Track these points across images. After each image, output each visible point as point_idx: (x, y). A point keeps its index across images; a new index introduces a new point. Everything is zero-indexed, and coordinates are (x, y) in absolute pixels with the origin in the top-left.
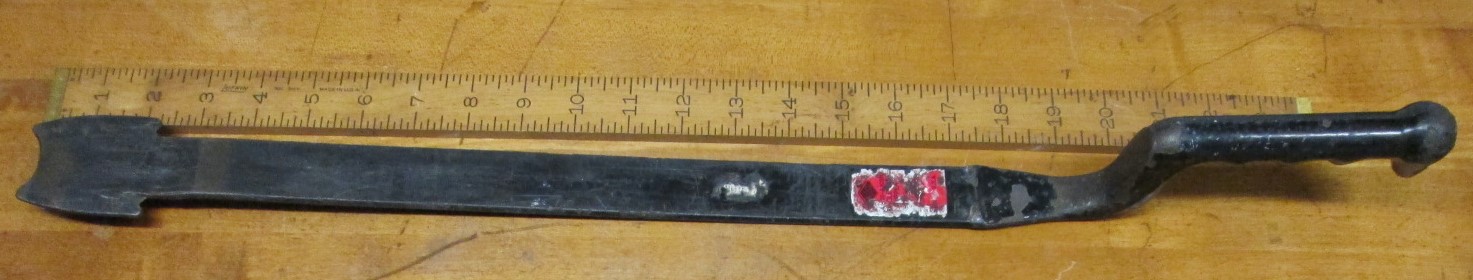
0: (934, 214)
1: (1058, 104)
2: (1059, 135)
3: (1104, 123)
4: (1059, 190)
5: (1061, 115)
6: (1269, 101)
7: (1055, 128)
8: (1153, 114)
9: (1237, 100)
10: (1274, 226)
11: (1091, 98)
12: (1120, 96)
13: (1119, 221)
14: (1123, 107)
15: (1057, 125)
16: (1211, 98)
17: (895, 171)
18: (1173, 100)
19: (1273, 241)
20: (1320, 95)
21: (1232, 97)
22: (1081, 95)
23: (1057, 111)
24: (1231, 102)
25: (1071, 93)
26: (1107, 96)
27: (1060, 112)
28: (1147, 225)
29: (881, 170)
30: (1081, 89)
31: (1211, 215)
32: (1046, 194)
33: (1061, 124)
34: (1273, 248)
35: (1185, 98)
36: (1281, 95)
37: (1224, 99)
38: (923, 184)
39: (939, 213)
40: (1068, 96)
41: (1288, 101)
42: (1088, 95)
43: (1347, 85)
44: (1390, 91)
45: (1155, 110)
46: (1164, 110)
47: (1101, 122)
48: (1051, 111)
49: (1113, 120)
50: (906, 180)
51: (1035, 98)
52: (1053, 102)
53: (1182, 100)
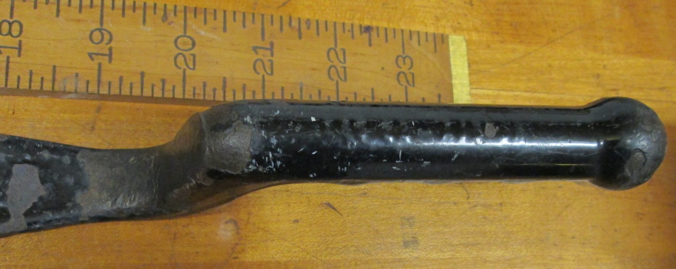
1: (108, 26)
2: (105, 78)
3: (180, 59)
4: (93, 173)
5: (113, 44)
6: (415, 37)
7: (100, 65)
8: (255, 49)
9: (374, 33)
10: (408, 221)
11: (165, 17)
12: (210, 17)
13: (194, 219)
14: (210, 35)
15: (105, 60)
16: (339, 28)
18: (286, 27)
19: (406, 244)
20: (476, 30)
21: (368, 29)
22: (150, 12)
23: (107, 37)
24: (366, 36)
25: (134, 8)
26: (190, 15)
27: (111, 40)
28: (236, 223)
30: (150, 3)
31: (329, 205)
32: (70, 180)
33: (110, 60)
34: (407, 254)
35: (304, 27)
36: (431, 30)
37: (357, 31)
40: (129, 12)
41: (438, 40)
42: (160, 13)
43: (507, 19)
44: (554, 31)
45: (260, 43)
46: (272, 44)
47: (176, 58)
48: (97, 36)
49: (194, 56)
51: (74, 13)
52: (102, 23)
53: (299, 30)
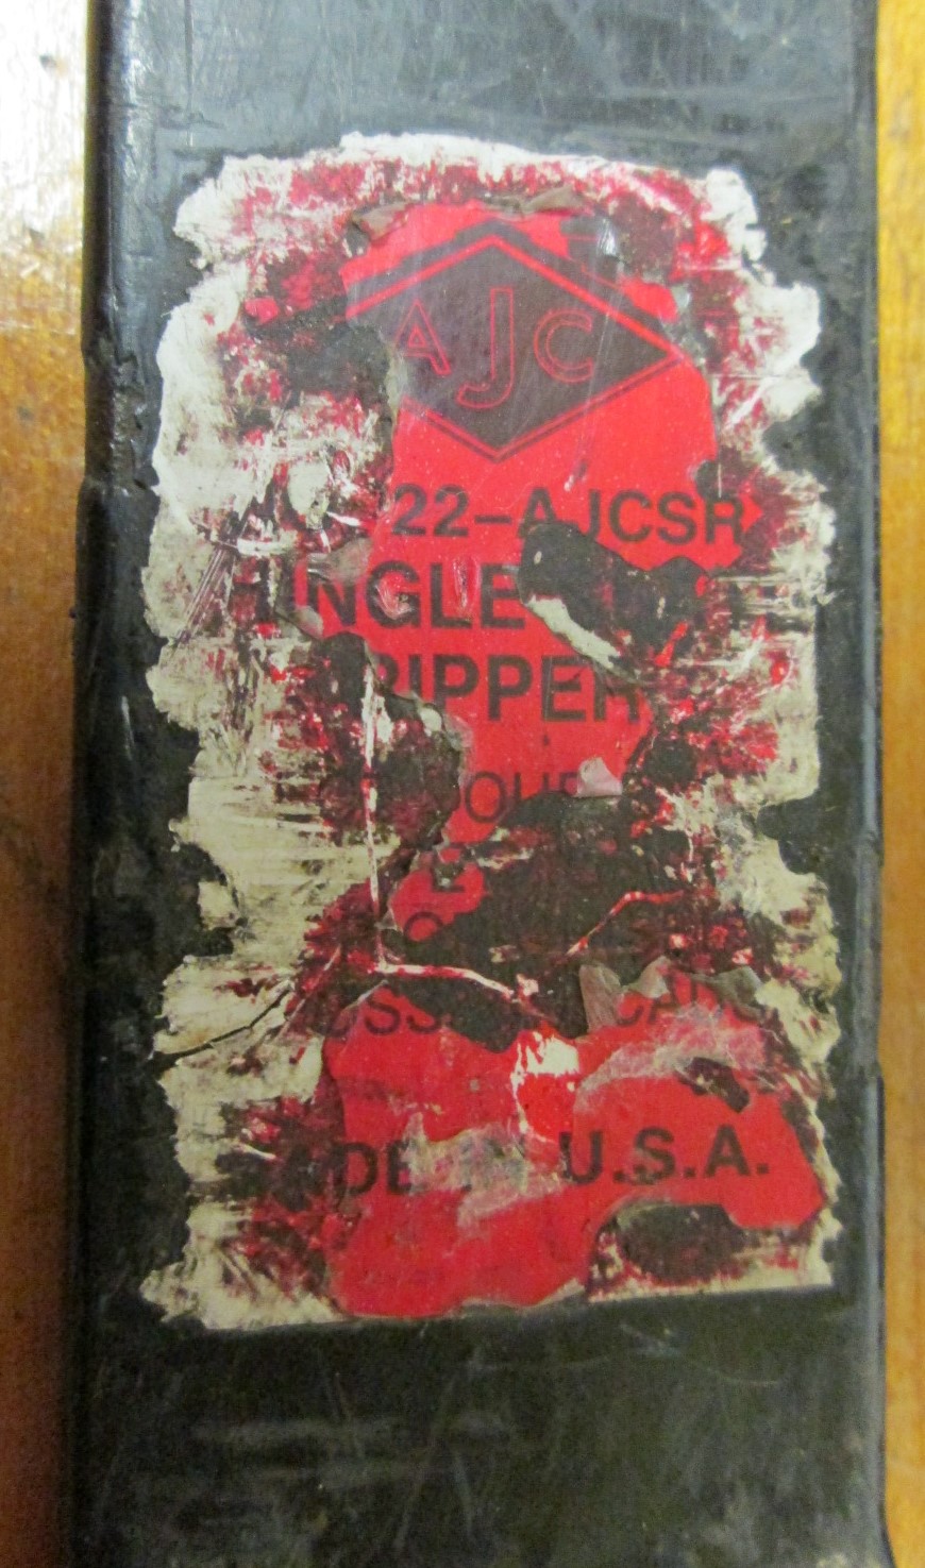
0: (196, 1156)
17: (800, 690)
29: (820, 522)
38: (640, 1022)
39: (210, 1221)
50: (691, 813)
